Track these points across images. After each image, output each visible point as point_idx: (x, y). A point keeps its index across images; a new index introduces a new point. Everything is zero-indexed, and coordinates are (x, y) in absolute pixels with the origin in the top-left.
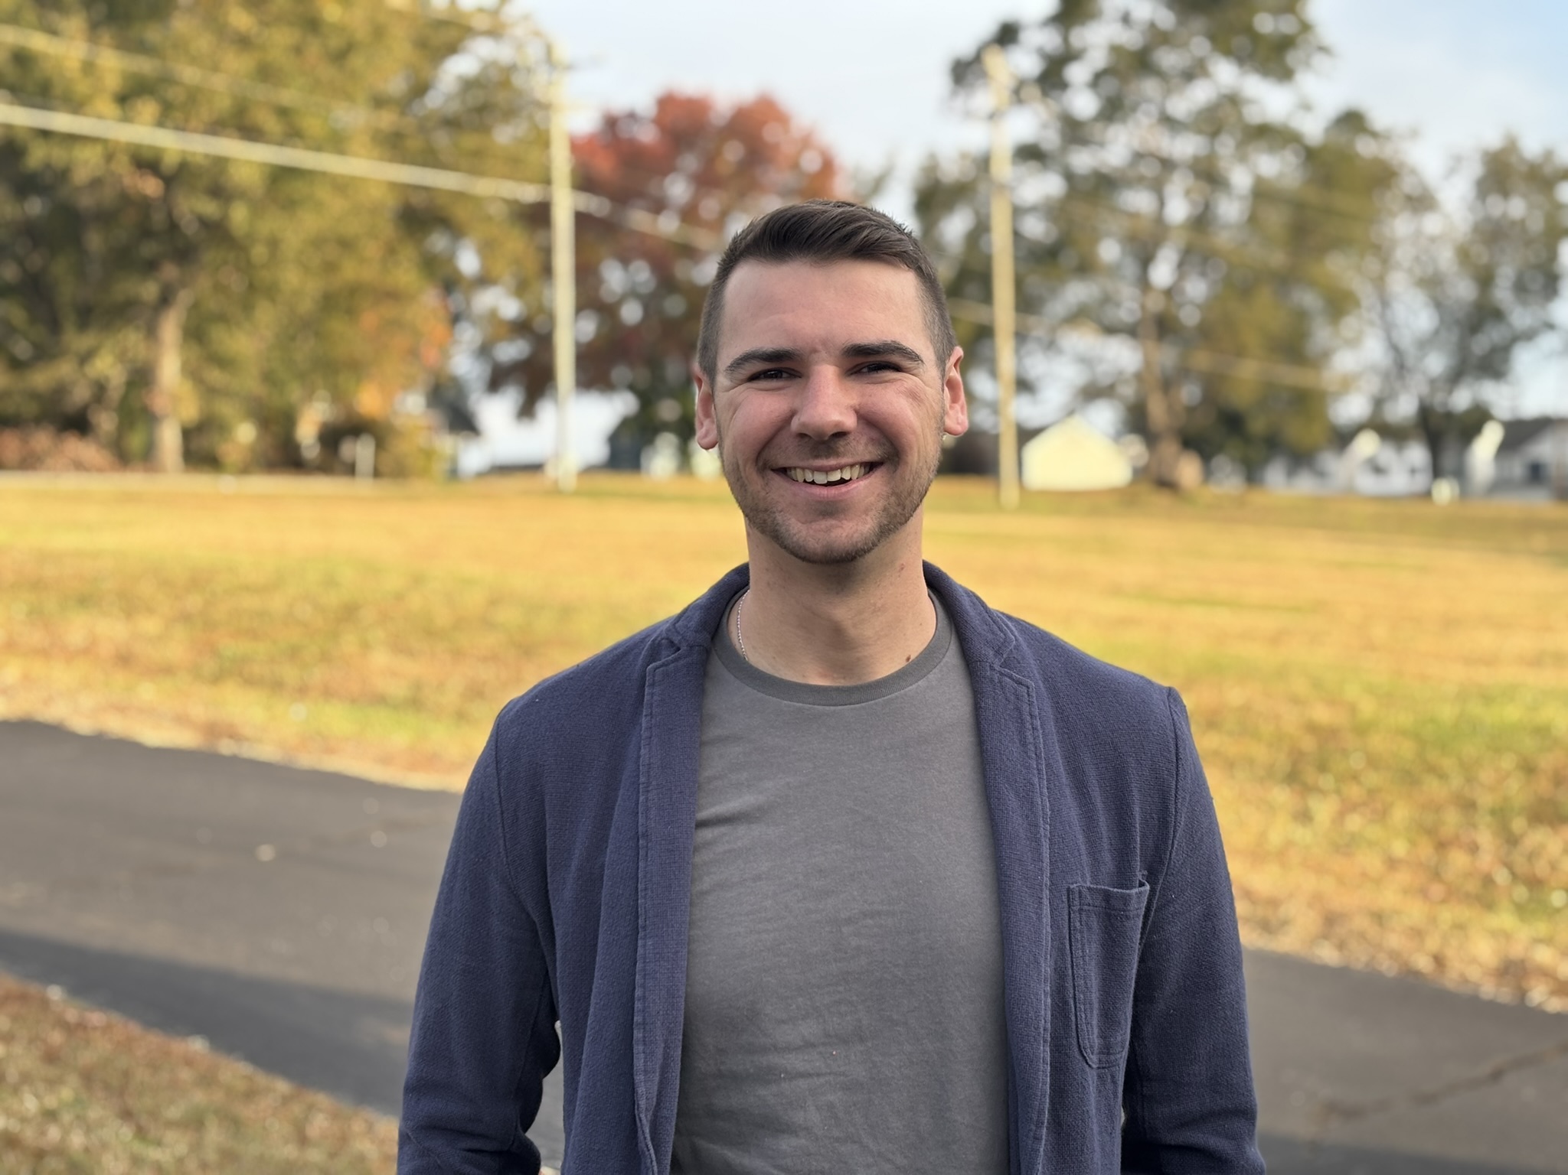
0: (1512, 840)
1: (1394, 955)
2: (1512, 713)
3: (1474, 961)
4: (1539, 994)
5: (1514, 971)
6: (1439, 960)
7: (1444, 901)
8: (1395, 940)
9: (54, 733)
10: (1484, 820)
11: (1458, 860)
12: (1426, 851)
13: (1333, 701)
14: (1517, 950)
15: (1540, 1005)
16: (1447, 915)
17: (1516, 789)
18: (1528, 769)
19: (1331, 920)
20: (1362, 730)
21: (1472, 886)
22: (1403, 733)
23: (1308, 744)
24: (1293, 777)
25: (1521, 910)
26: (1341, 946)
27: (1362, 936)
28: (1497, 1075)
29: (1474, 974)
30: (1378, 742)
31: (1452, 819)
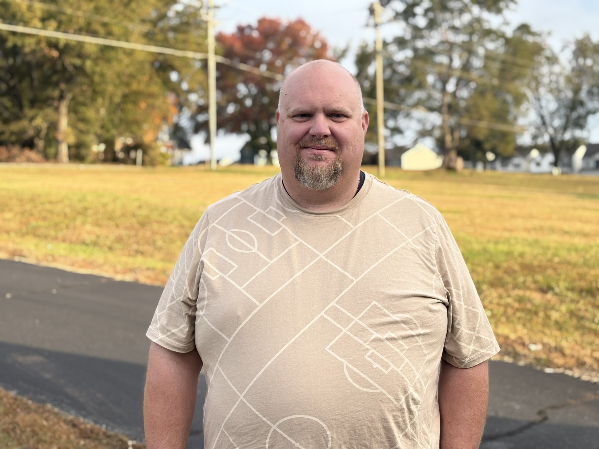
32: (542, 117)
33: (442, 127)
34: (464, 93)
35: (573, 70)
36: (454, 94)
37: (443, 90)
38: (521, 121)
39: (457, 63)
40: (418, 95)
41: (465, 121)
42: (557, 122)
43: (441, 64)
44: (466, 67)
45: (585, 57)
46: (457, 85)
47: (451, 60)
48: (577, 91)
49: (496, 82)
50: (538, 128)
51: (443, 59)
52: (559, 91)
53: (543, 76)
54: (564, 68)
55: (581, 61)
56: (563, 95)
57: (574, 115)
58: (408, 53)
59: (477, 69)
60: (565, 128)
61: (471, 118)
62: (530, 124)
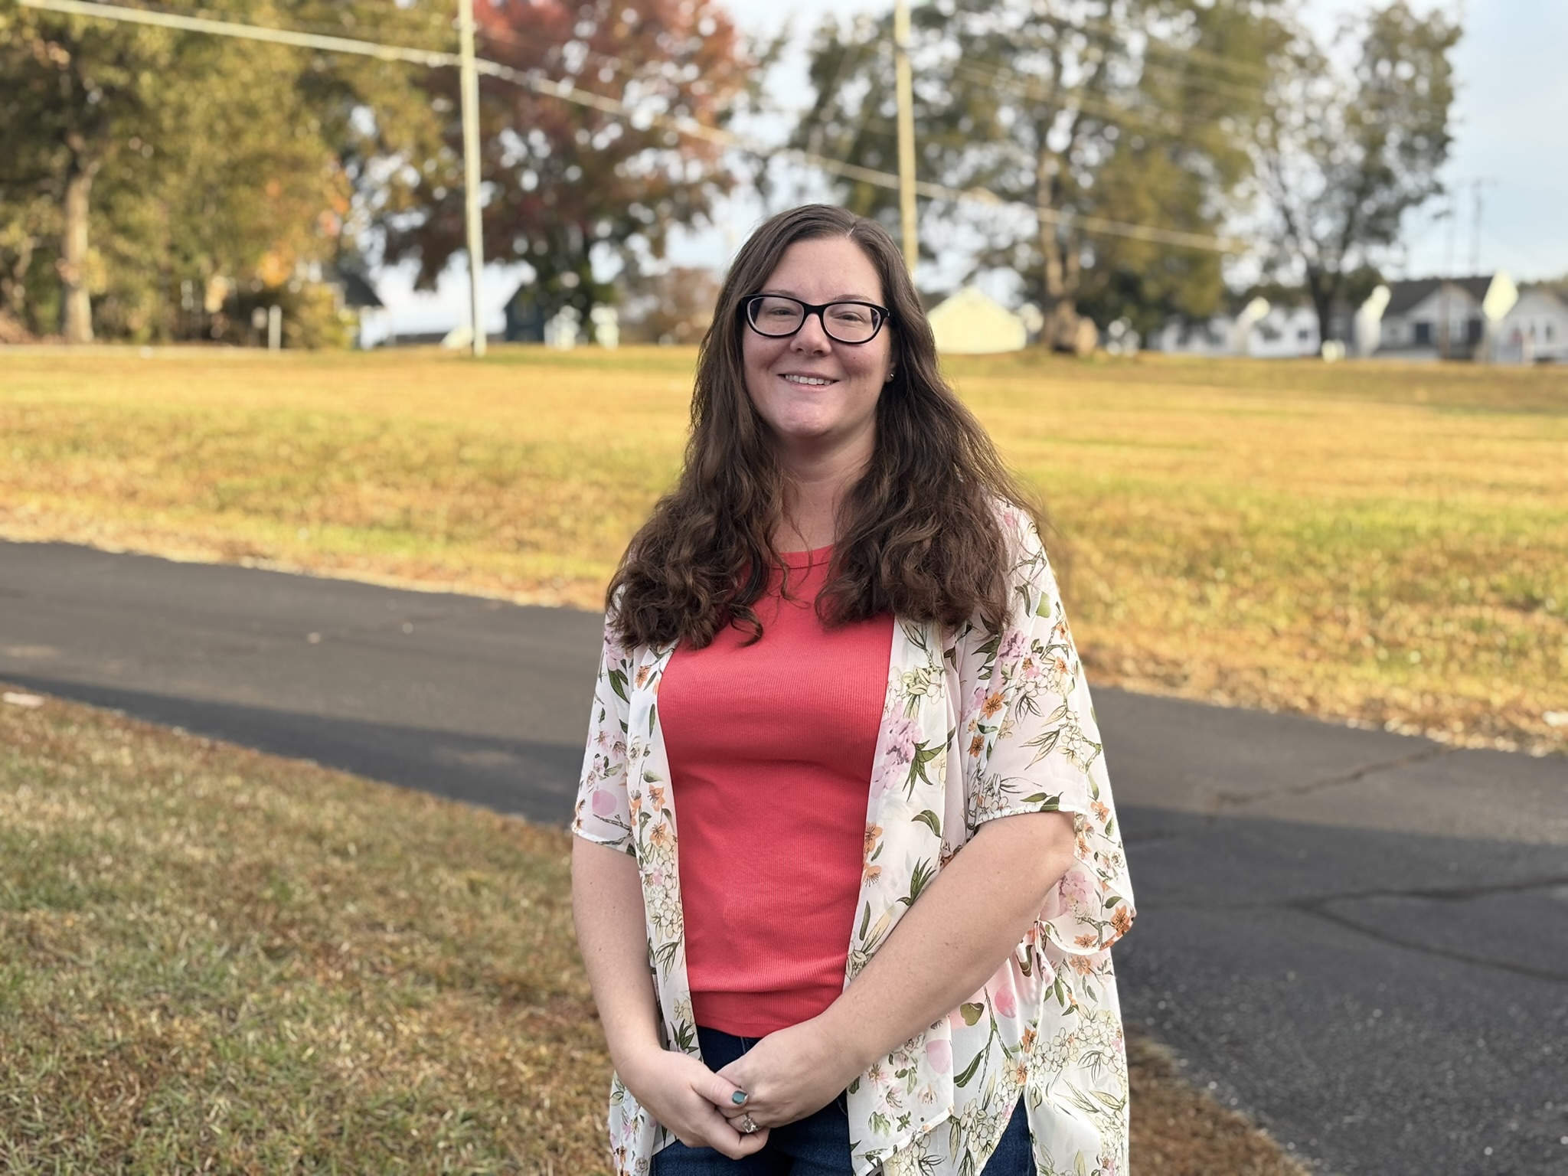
0: (1377, 615)
1: (1274, 698)
2: (1382, 518)
3: (1343, 700)
4: (1394, 723)
5: (1375, 708)
6: (1312, 700)
7: (1318, 660)
8: (1275, 688)
9: (87, 552)
10: (1353, 599)
11: (1332, 630)
12: (1304, 623)
13: (1224, 512)
14: (1377, 692)
15: (1396, 730)
16: (1319, 670)
17: (1383, 576)
18: (1394, 560)
19: (1223, 674)
20: (1250, 534)
21: (1344, 649)
22: (1286, 534)
23: (1204, 544)
24: (1190, 571)
25: (1382, 665)
26: (1233, 693)
27: (1249, 685)
28: (1358, 776)
29: (1341, 709)
30: (1263, 542)
31: (1327, 599)
32: (1287, 213)
33: (1036, 243)
34: (1092, 153)
35: (1364, 88)
36: (1066, 156)
37: (1041, 146)
38: (1236, 225)
39: (1073, 75)
40: (975, 157)
41: (1097, 225)
42: (1326, 227)
43: (1032, 77)
44: (1096, 85)
45: (1395, 59)
46: (1074, 131)
47: (1058, 66)
48: (1374, 143)
49: (1172, 123)
50: (1277, 242)
51: (1037, 65)
52: (1331, 146)
53: (1289, 107)
54: (1343, 87)
55: (1384, 68)
56: (1338, 156)
57: (1368, 207)
58: (949, 50)
59: (1125, 90)
60: (1345, 241)
61: (1112, 218)
62: (1257, 233)
